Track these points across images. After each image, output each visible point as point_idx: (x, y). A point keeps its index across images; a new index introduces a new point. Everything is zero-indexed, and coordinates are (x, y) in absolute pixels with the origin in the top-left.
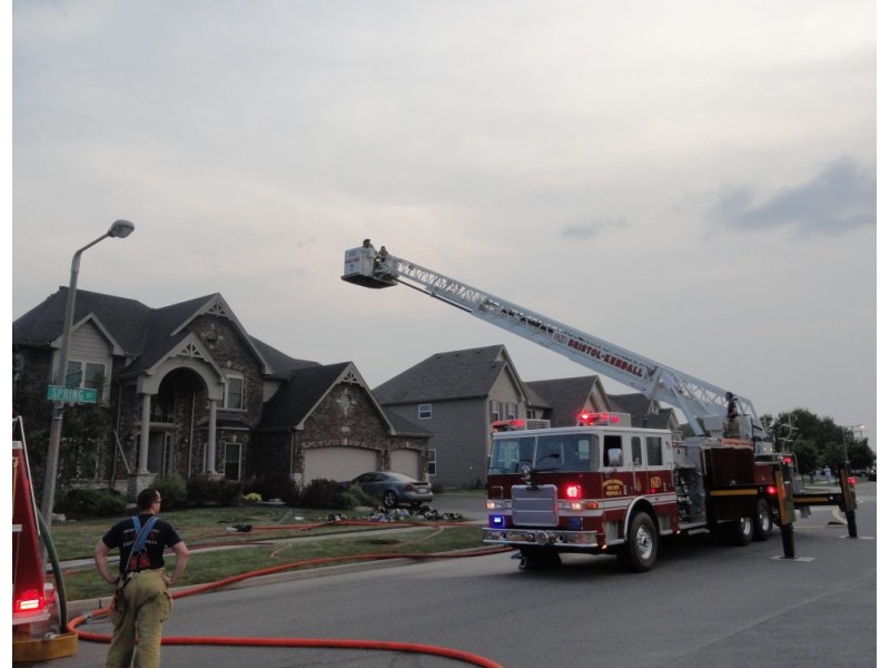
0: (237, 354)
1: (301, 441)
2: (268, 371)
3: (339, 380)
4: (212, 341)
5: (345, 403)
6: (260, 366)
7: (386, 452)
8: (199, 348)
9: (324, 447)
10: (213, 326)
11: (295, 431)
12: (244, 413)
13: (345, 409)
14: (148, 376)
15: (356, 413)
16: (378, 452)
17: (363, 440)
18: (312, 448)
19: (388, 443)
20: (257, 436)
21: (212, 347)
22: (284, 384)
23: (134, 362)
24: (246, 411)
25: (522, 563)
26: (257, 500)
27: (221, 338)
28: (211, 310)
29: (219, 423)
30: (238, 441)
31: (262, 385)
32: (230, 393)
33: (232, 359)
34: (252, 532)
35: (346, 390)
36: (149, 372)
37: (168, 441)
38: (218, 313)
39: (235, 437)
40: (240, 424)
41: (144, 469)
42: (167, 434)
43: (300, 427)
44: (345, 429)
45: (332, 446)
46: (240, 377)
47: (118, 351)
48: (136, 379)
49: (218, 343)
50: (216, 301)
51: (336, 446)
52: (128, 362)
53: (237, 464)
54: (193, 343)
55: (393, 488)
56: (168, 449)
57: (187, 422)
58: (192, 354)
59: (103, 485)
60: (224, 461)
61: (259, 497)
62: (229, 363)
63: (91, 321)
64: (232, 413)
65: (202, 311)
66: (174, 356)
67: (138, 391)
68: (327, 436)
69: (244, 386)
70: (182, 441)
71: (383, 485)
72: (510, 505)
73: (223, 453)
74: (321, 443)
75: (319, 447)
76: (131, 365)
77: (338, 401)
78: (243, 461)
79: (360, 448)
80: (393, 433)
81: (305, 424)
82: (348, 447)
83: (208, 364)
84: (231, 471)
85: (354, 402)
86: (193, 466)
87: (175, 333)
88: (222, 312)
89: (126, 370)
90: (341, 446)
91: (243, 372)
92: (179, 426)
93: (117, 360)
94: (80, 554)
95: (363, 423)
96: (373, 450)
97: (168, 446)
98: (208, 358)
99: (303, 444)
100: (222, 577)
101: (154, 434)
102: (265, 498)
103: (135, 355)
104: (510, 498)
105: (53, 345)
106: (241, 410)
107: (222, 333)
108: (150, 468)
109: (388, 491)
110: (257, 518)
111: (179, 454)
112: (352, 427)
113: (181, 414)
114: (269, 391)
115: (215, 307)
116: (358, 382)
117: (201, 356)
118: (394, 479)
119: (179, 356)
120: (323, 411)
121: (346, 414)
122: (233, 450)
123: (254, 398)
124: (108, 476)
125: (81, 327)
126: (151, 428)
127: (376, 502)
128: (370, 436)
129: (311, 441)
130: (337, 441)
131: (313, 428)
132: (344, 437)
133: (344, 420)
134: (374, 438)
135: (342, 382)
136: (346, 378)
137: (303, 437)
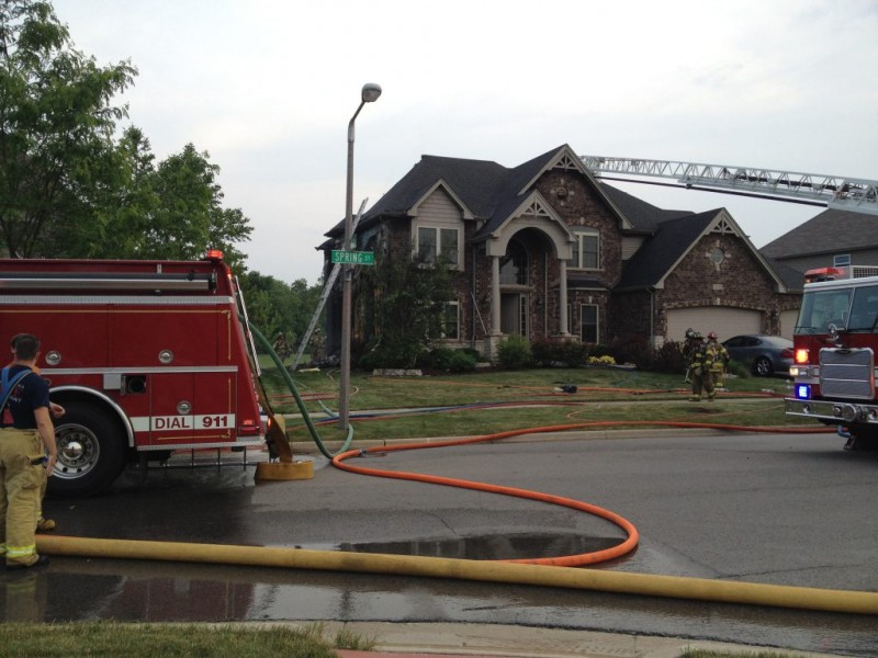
0: (591, 209)
1: (663, 301)
2: (626, 225)
3: (706, 232)
4: (562, 198)
5: (717, 258)
6: (618, 221)
7: (773, 313)
8: (544, 206)
9: (691, 307)
10: (562, 181)
11: (654, 290)
12: (601, 272)
13: (717, 264)
14: (495, 239)
15: (732, 267)
16: (762, 312)
17: (741, 299)
18: (676, 308)
19: (775, 302)
20: (615, 295)
21: (562, 204)
22: (647, 238)
23: (485, 225)
24: (603, 270)
25: (848, 443)
26: (609, 362)
27: (572, 193)
28: (559, 164)
29: (570, 283)
30: (595, 302)
31: (620, 241)
32: (584, 252)
33: (586, 215)
34: (578, 393)
35: (718, 242)
36: (495, 234)
37: (523, 303)
38: (566, 166)
39: (591, 298)
40: (596, 284)
41: (497, 330)
42: (522, 296)
43: (660, 285)
44: (717, 287)
45: (701, 306)
46: (596, 234)
47: (468, 215)
48: (484, 242)
49: (569, 199)
50: (565, 152)
51: (706, 306)
52: (480, 225)
53: (595, 326)
54: (537, 201)
55: (768, 355)
56: (523, 311)
57: (541, 284)
58: (537, 213)
59: (466, 345)
60: (581, 323)
61: (612, 360)
62: (582, 220)
63: (441, 187)
64: (589, 272)
65: (549, 166)
66: (519, 216)
67: (487, 254)
68: (696, 295)
69: (600, 244)
70: (537, 303)
71: (755, 350)
72: (817, 372)
73: (579, 314)
74: (686, 303)
75: (684, 308)
76: (482, 228)
77: (708, 255)
78: (600, 323)
79: (737, 308)
80: (782, 290)
81: (665, 281)
82: (722, 307)
83: (555, 223)
84: (589, 333)
85: (728, 256)
86: (549, 328)
87: (523, 192)
88: (572, 165)
89: (478, 233)
90: (712, 306)
91: (598, 228)
92: (533, 287)
93: (468, 224)
94: (411, 404)
95: (740, 279)
96: (755, 310)
97: (523, 308)
98: (554, 216)
99: (665, 304)
100: (501, 431)
101: (506, 296)
102: (619, 361)
103: (485, 218)
104: (818, 364)
105: (410, 213)
106: (598, 269)
107: (573, 188)
108: (504, 329)
109: (760, 358)
110: (596, 380)
111: (534, 315)
112: (727, 284)
113: (534, 276)
114: (629, 248)
115: (563, 160)
116: (733, 231)
117: (547, 214)
118: (770, 344)
119: (523, 216)
120: (689, 267)
121: (718, 269)
122: (589, 312)
123: (612, 257)
124: (469, 337)
125: (433, 193)
126: (502, 290)
127: (742, 368)
128: (750, 294)
129: (674, 301)
130: (708, 301)
131: (676, 287)
132: (716, 296)
133: (715, 277)
134: (756, 297)
135: (711, 233)
136: (716, 228)
137: (664, 297)
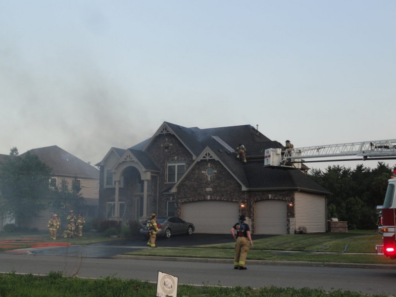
0: (180, 151)
3: (199, 159)
9: (193, 201)
10: (166, 139)
13: (209, 177)
15: (218, 177)
17: (223, 196)
18: (185, 202)
21: (166, 151)
27: (171, 145)
28: (162, 132)
30: (173, 199)
32: (178, 174)
33: (177, 154)
35: (209, 164)
39: (171, 198)
43: (174, 190)
44: (209, 189)
45: (199, 201)
46: (184, 164)
49: (170, 148)
51: (202, 201)
53: (174, 212)
60: (167, 210)
62: (176, 158)
63: (112, 151)
65: (157, 133)
68: (196, 195)
69: (185, 169)
74: (191, 199)
75: (190, 202)
77: (203, 172)
79: (220, 201)
80: (243, 189)
82: (211, 200)
83: (137, 163)
85: (215, 171)
87: (144, 149)
88: (168, 132)
90: (205, 200)
91: (185, 160)
95: (222, 184)
98: (136, 160)
99: (179, 200)
112: (214, 187)
115: (164, 129)
120: (193, 179)
121: (209, 179)
128: (229, 192)
129: (184, 198)
130: (202, 197)
131: (186, 190)
132: (208, 195)
133: (208, 184)
134: (232, 194)
135: (201, 160)
136: (204, 157)
137: (179, 196)
